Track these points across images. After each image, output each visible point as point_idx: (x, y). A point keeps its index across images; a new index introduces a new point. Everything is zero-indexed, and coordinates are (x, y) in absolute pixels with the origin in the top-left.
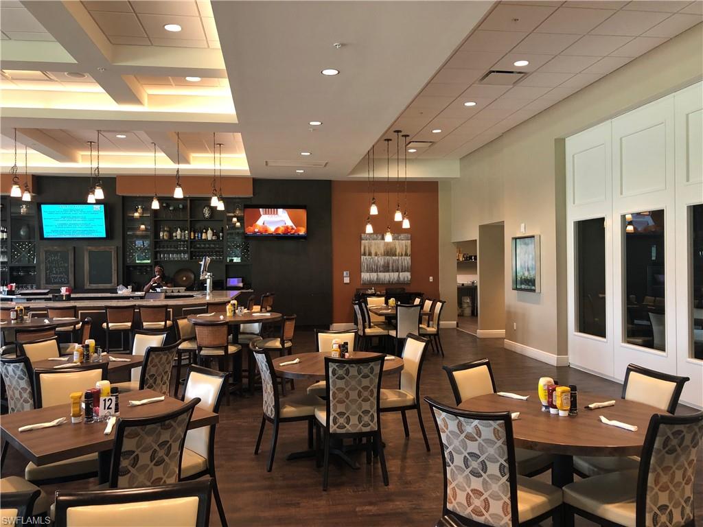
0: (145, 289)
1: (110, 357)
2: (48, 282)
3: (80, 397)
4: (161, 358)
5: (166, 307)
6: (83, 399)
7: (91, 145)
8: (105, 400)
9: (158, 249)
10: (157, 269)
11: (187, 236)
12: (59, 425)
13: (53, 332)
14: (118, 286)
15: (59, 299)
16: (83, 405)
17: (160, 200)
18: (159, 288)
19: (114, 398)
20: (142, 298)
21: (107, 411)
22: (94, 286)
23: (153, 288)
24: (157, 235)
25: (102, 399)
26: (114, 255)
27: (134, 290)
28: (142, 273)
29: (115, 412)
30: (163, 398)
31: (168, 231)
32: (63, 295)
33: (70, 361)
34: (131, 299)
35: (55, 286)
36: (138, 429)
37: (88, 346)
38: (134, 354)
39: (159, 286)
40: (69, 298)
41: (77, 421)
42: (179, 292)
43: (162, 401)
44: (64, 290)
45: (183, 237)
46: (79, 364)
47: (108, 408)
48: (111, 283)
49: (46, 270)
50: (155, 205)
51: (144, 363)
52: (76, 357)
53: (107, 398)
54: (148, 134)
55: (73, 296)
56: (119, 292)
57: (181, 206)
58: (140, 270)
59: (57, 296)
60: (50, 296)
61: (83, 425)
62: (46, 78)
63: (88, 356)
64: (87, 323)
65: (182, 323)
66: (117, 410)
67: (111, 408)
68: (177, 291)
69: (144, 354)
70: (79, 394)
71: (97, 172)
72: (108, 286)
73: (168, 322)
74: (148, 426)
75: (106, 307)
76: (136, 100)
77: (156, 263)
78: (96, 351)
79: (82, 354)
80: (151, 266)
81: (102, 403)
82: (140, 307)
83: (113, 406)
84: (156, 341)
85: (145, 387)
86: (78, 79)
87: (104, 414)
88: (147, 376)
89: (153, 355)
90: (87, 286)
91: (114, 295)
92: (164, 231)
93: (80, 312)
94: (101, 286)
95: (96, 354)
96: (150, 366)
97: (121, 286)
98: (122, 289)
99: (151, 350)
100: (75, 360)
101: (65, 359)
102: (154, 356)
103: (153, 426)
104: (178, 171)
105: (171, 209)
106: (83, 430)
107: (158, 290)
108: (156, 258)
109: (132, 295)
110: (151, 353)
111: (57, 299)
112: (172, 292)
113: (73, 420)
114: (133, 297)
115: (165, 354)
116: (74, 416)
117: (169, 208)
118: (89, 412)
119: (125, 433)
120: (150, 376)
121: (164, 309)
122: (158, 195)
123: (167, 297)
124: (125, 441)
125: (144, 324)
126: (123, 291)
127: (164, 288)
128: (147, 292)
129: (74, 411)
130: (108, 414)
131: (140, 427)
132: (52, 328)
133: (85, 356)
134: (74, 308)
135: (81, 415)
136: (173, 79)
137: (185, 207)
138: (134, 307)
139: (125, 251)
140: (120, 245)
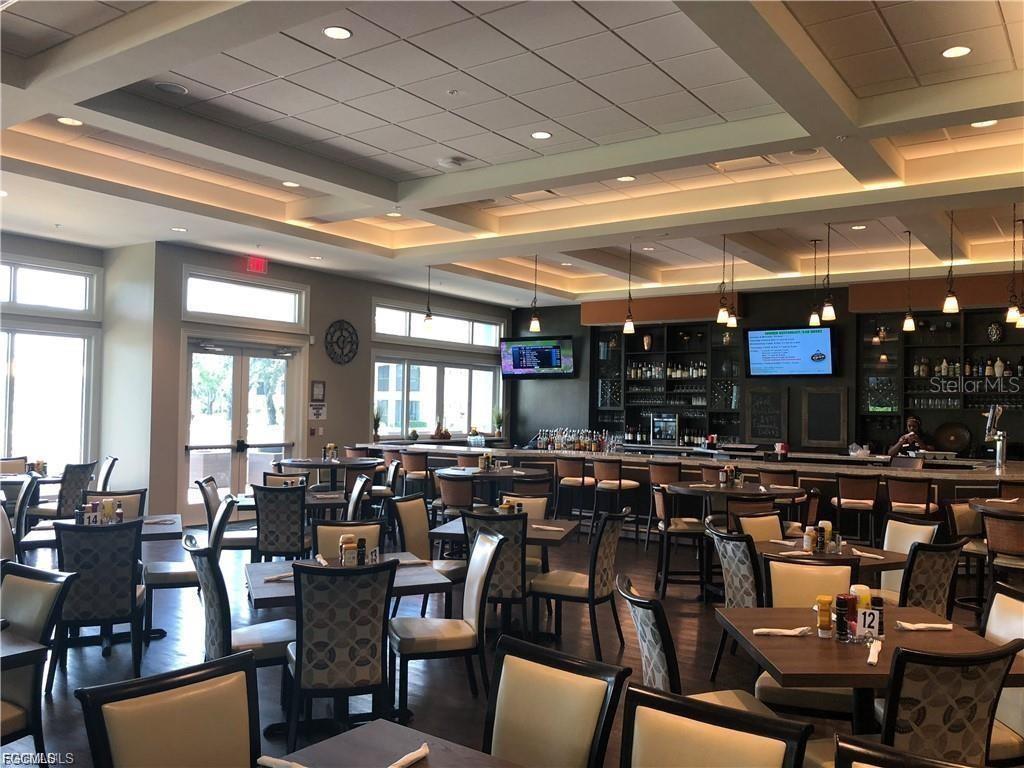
0: (890, 451)
1: (854, 550)
2: (755, 434)
3: (830, 603)
4: (935, 563)
5: (930, 481)
6: (834, 605)
7: (814, 244)
8: (864, 614)
9: (909, 392)
10: (910, 421)
11: (958, 371)
12: (802, 636)
13: (771, 504)
14: (848, 445)
15: (772, 458)
16: (834, 617)
17: (916, 317)
18: (913, 450)
19: (877, 613)
20: (885, 464)
21: (867, 630)
22: (815, 443)
23: (904, 451)
24: (908, 370)
25: (860, 611)
26: (843, 398)
27: (874, 452)
28: (883, 427)
29: (879, 634)
30: (950, 626)
31: (926, 364)
32: (777, 454)
33: (799, 547)
34: (870, 465)
35: (764, 441)
36: (927, 669)
37: (822, 530)
38: (885, 549)
39: (913, 448)
40: (785, 459)
41: (825, 636)
42: (945, 459)
43: (949, 630)
44: (778, 447)
45: (951, 373)
46: (811, 553)
47: (869, 627)
48: (839, 439)
49: (753, 417)
50: (909, 325)
51: (907, 566)
52: (807, 542)
53: (868, 612)
54: (901, 221)
55: (789, 455)
56: (852, 453)
57: (949, 325)
58: (881, 421)
59: (770, 455)
60: (761, 454)
61: (834, 644)
62: (765, 162)
63: (823, 545)
64: (814, 495)
65: (960, 509)
66: (881, 632)
67: (873, 627)
68: (940, 457)
69: (908, 553)
70: (828, 598)
71: (826, 281)
72: (834, 444)
73: (931, 505)
74: (942, 668)
75: (838, 476)
76: (888, 172)
77: (907, 413)
78: (833, 539)
79: (815, 541)
80: (899, 417)
81: (860, 617)
82: (887, 478)
83: (876, 624)
84: (922, 533)
85: (909, 603)
86: (806, 157)
87: (863, 634)
88: (912, 587)
89: (921, 556)
90: (805, 442)
91: (844, 458)
92: (920, 364)
93: (800, 478)
94: (824, 443)
95: (833, 543)
96: (917, 572)
97: (854, 446)
98: (856, 450)
99: (918, 548)
100: (805, 547)
101: (792, 544)
102: (923, 557)
103: (949, 669)
104: (950, 271)
105: (931, 329)
106: (835, 652)
107: (912, 454)
108: (906, 404)
109: (870, 459)
110: (919, 552)
111: (770, 458)
112: (935, 458)
113: (820, 633)
114: (872, 463)
115: (941, 556)
116: (822, 628)
117: (929, 327)
118: (843, 627)
119: (907, 671)
120: (917, 587)
121: (926, 485)
122: (913, 309)
123: (926, 466)
124: (907, 682)
125: (894, 504)
126: (859, 453)
127: (921, 451)
128: (894, 455)
129: (821, 621)
130: (869, 635)
131: (930, 667)
132: (770, 498)
133: (819, 543)
134: (794, 472)
135: (831, 629)
136: (949, 132)
137: (955, 326)
138: (878, 478)
139: (859, 394)
140: (853, 384)
